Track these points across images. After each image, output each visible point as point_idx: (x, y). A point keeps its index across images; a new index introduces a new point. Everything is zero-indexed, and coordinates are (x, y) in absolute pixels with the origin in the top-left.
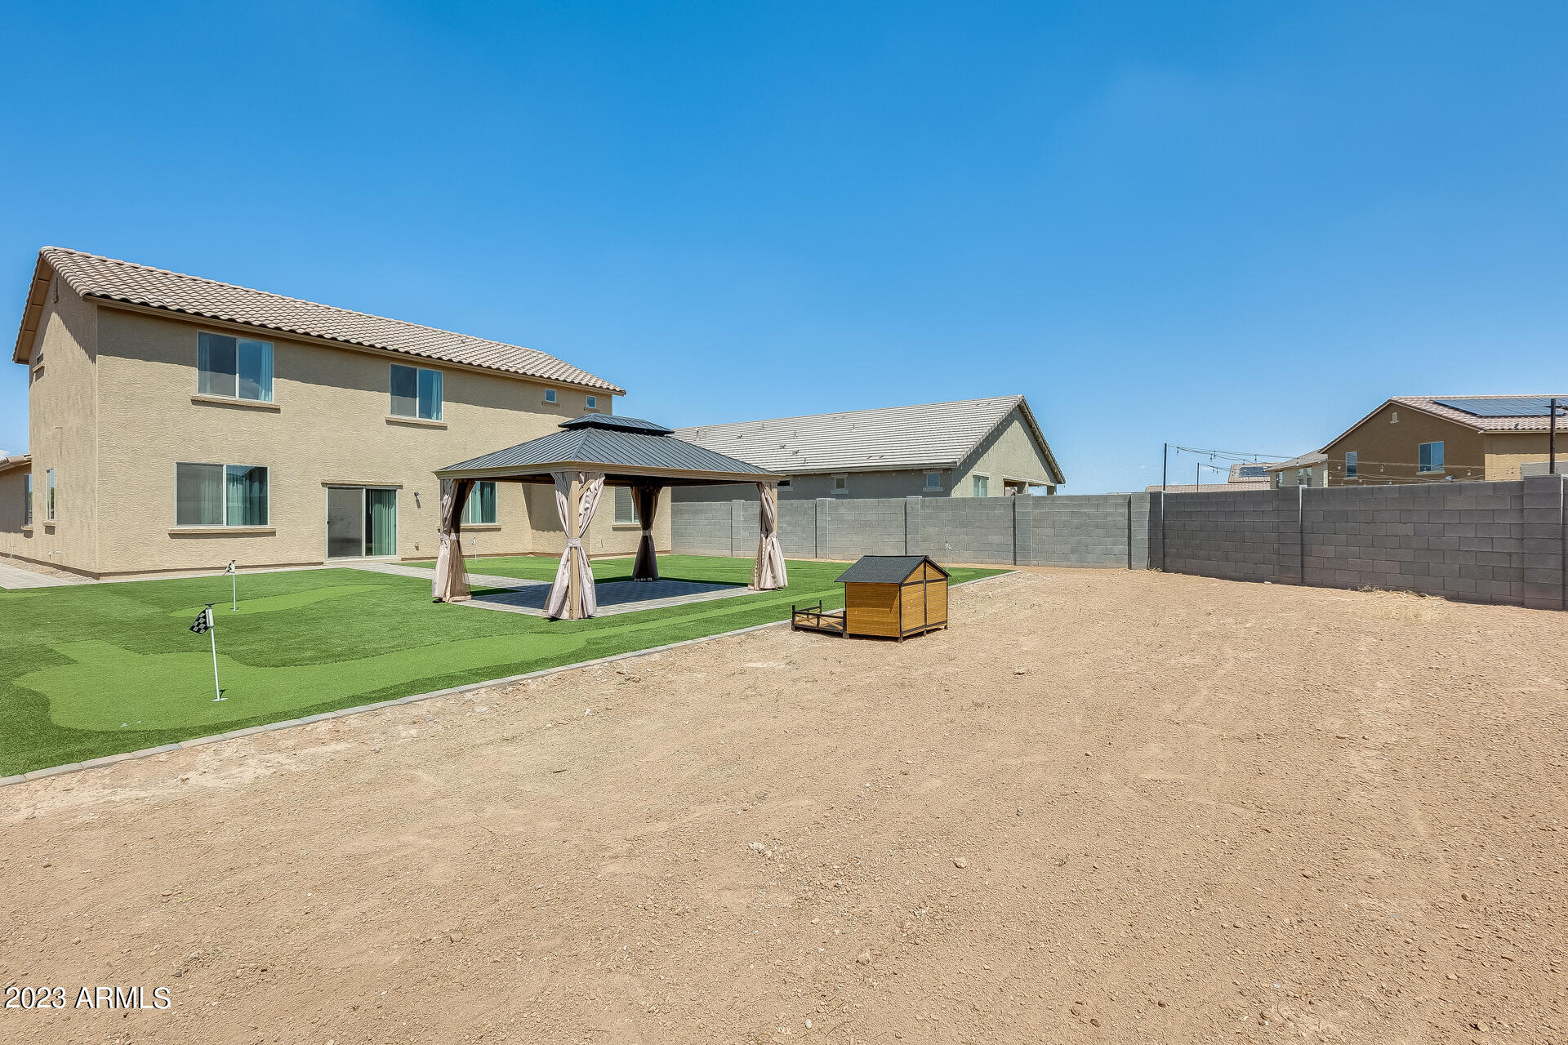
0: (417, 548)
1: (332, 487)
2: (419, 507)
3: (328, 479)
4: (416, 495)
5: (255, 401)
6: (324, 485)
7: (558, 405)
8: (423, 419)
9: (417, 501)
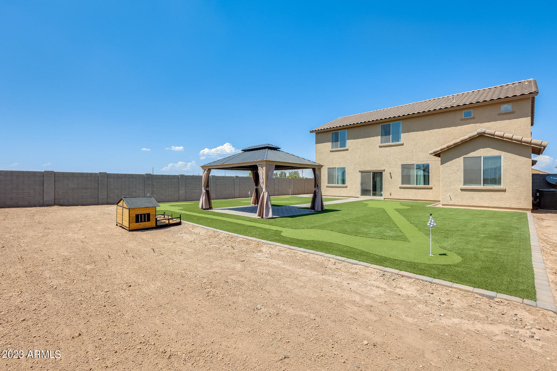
0: (391, 195)
1: (362, 172)
2: (391, 178)
3: (360, 170)
4: (390, 173)
5: (345, 148)
6: (360, 171)
7: (474, 118)
8: (394, 143)
9: (391, 176)
